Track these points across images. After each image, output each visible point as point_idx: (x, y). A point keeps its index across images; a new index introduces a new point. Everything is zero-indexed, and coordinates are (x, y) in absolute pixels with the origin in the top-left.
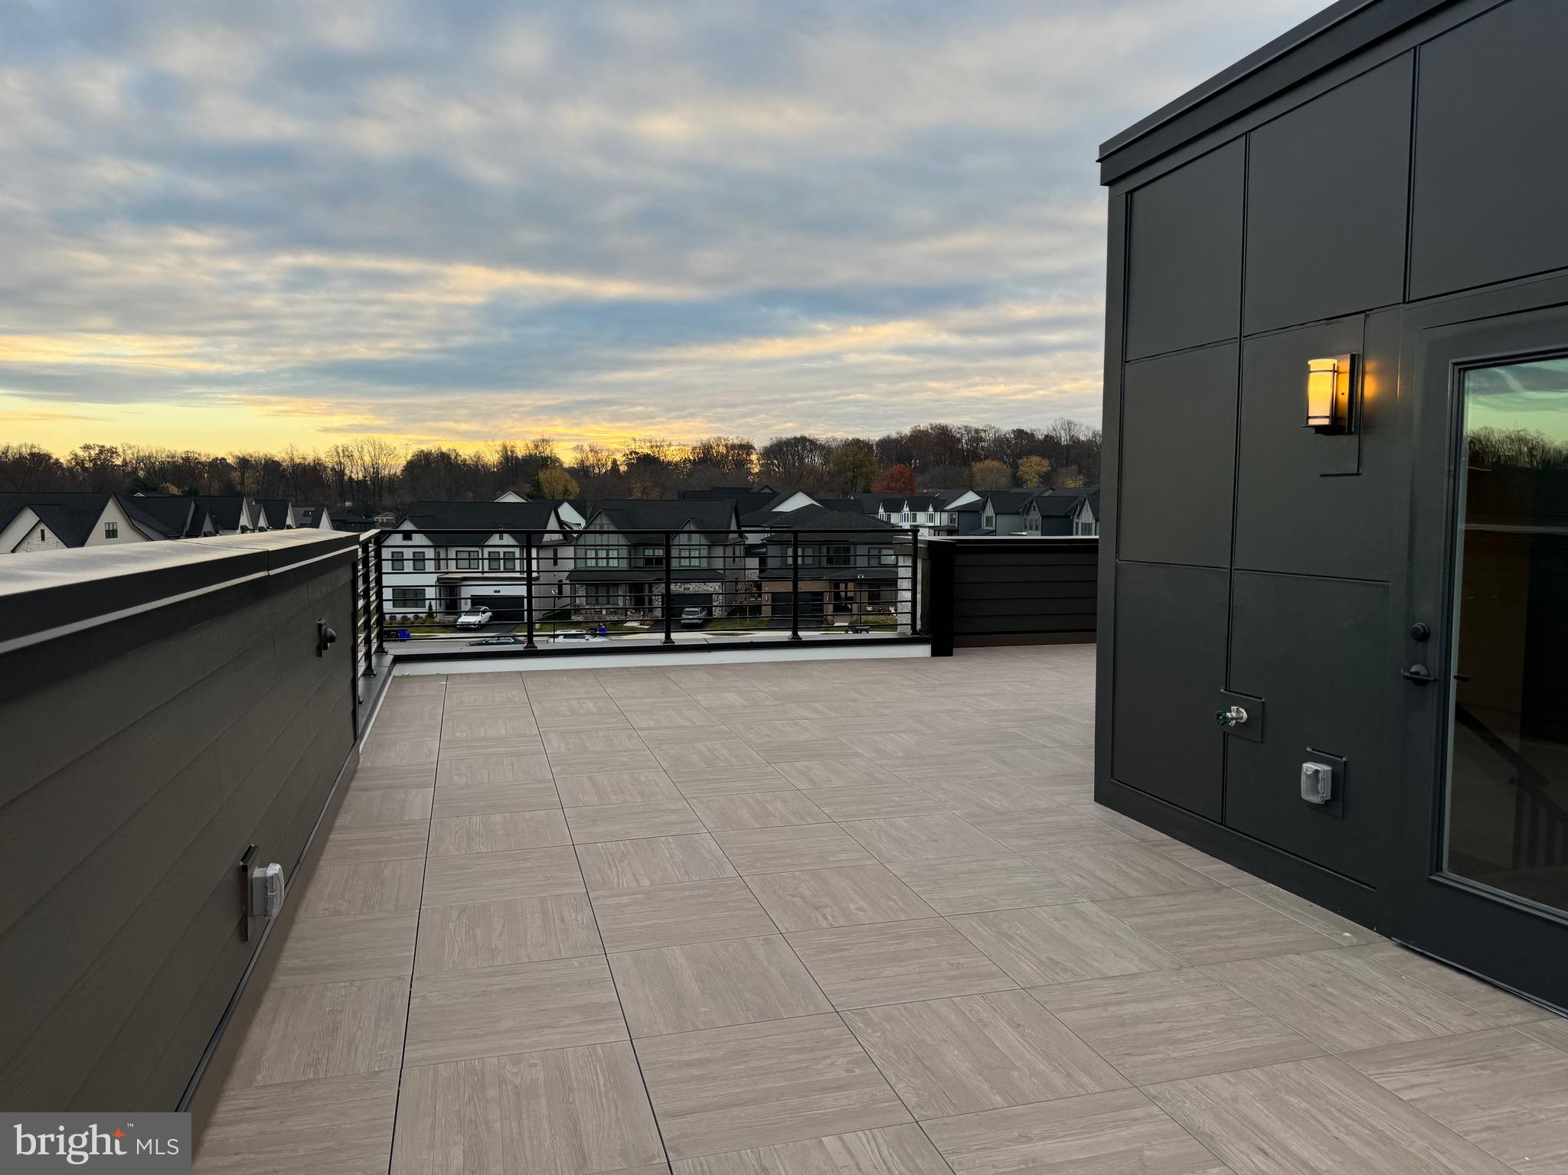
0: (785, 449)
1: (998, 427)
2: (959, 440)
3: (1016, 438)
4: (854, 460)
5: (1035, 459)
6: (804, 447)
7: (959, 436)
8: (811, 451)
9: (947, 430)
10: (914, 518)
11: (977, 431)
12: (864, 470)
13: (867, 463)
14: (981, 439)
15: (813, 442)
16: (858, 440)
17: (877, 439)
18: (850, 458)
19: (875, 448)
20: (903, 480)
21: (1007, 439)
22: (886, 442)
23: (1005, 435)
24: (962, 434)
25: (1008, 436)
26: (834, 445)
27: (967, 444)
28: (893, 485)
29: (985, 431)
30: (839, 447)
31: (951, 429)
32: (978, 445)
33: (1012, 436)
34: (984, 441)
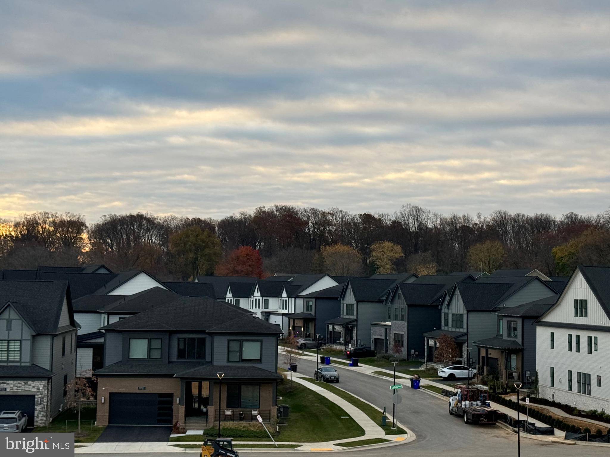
0: (119, 227)
1: (345, 211)
2: (306, 223)
3: (364, 222)
4: (196, 241)
5: (387, 244)
6: (140, 226)
7: (305, 218)
8: (148, 230)
9: (293, 212)
10: (266, 305)
11: (324, 214)
12: (207, 251)
13: (210, 244)
14: (329, 223)
15: (150, 221)
16: (199, 220)
17: (219, 220)
18: (192, 238)
19: (217, 229)
20: (250, 263)
21: (355, 224)
22: (229, 223)
23: (353, 219)
24: (308, 217)
25: (355, 220)
26: (173, 224)
27: (314, 227)
28: (239, 268)
29: (332, 215)
30: (178, 227)
31: (297, 212)
32: (325, 228)
33: (360, 220)
34: (332, 225)
